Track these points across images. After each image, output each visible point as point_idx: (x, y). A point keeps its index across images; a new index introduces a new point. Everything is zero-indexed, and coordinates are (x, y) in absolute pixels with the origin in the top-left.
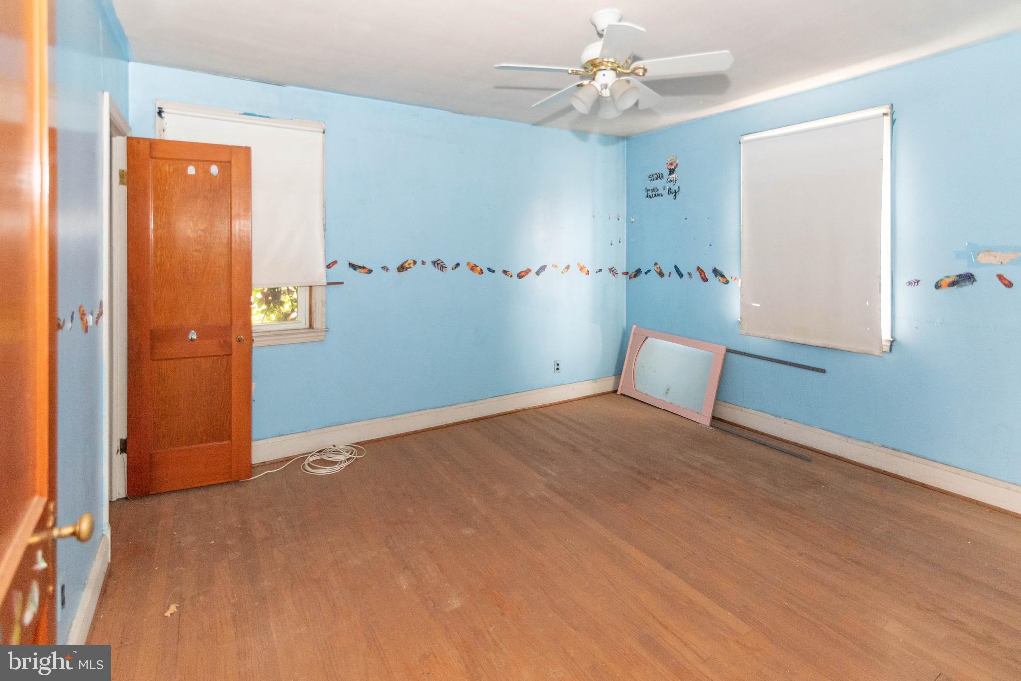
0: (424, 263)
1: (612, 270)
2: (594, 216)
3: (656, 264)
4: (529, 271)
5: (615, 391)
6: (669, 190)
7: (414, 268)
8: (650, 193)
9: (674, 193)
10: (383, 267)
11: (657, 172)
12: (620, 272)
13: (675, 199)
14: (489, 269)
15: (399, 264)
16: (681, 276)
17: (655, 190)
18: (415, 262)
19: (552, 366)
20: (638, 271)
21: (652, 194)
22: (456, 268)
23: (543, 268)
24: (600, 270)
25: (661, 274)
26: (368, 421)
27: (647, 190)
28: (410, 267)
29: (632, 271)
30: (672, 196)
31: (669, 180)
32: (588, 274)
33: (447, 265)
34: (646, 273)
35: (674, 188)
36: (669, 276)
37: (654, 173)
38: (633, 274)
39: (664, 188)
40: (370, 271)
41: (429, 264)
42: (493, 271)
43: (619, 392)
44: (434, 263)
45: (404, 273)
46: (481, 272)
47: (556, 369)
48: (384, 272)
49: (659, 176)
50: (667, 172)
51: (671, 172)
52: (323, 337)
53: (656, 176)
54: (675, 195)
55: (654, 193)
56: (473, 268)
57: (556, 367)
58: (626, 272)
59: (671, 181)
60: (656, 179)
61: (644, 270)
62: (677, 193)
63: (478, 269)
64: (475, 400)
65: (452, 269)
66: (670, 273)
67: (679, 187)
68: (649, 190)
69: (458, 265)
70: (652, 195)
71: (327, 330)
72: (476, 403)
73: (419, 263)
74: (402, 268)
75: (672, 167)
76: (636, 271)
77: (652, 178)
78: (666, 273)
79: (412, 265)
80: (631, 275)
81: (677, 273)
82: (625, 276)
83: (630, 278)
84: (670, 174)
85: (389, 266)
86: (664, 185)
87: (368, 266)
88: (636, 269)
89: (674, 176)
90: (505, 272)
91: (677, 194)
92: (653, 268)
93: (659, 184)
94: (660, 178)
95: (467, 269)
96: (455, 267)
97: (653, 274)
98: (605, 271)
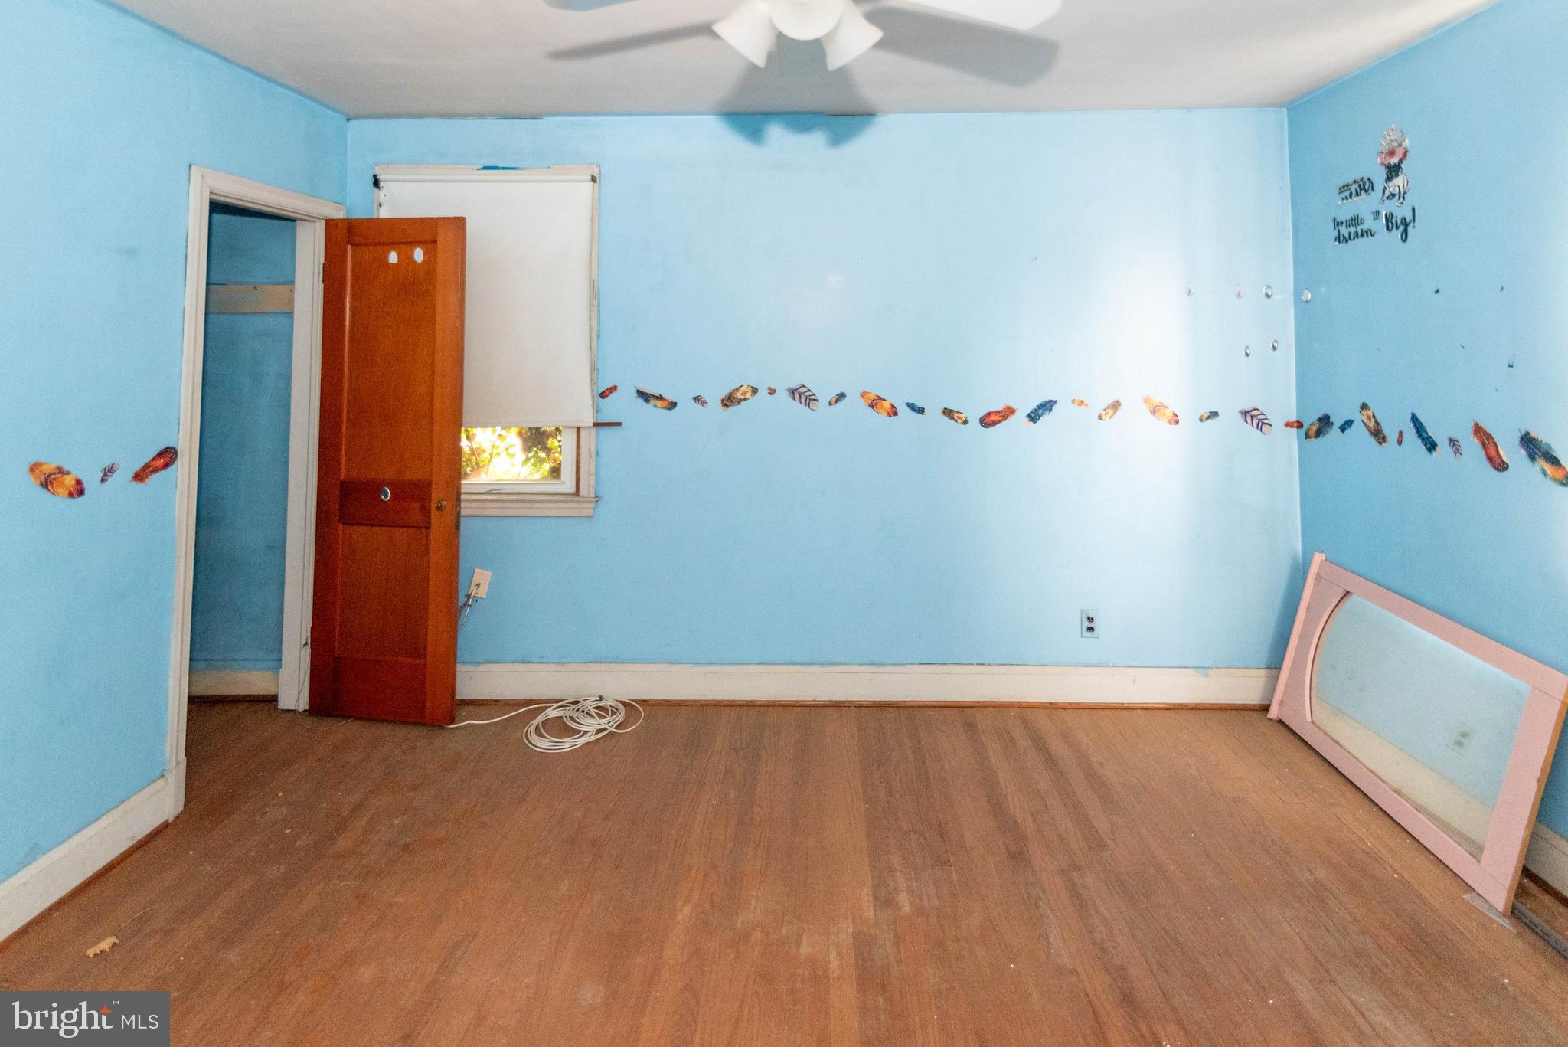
0: (772, 392)
1: (1253, 417)
2: (1190, 292)
3: (1364, 407)
4: (1010, 411)
5: (1266, 708)
6: (1389, 218)
7: (753, 401)
8: (1344, 231)
9: (1402, 227)
10: (695, 398)
11: (1358, 178)
12: (1277, 418)
13: (1404, 240)
14: (912, 406)
15: (725, 393)
16: (1431, 446)
17: (1356, 220)
18: (755, 391)
19: (1077, 624)
20: (1325, 422)
21: (1349, 231)
22: (838, 403)
23: (1047, 406)
24: (1214, 414)
25: (1378, 435)
26: (665, 665)
27: (1337, 224)
28: (745, 399)
29: (1311, 419)
30: (1397, 234)
31: (1387, 193)
32: (1177, 422)
33: (818, 396)
34: (1343, 429)
35: (1402, 212)
36: (1400, 443)
37: (1350, 180)
38: (1314, 429)
39: (1377, 214)
40: (673, 405)
41: (782, 395)
42: (921, 411)
43: (1273, 713)
44: (792, 392)
45: (734, 409)
46: (893, 412)
47: (1085, 629)
48: (697, 406)
49: (1364, 186)
50: (1383, 172)
51: (1393, 171)
52: (592, 511)
53: (1356, 186)
54: (1405, 231)
55: (1353, 230)
56: (874, 403)
57: (1087, 624)
58: (1298, 422)
59: (1393, 195)
60: (1357, 194)
61: (1337, 420)
62: (1412, 224)
63: (887, 405)
64: (881, 664)
65: (830, 404)
66: (1401, 433)
67: (1414, 209)
68: (1342, 223)
69: (841, 396)
70: (1350, 234)
71: (598, 499)
72: (881, 669)
73: (763, 392)
74: (729, 401)
75: (1395, 160)
76: (1320, 420)
77: (1347, 194)
78: (1392, 436)
79: (748, 396)
80: (1309, 430)
81: (1420, 436)
82: (1295, 430)
83: (1307, 436)
84: (1389, 178)
85: (706, 397)
86: (1376, 206)
87: (670, 396)
88: (1319, 415)
89: (1399, 181)
90: (949, 413)
91: (1410, 228)
92: (1358, 418)
93: (1363, 206)
94: (1366, 191)
95: (863, 405)
96: (837, 401)
97: (1359, 433)
98: (1230, 417)
